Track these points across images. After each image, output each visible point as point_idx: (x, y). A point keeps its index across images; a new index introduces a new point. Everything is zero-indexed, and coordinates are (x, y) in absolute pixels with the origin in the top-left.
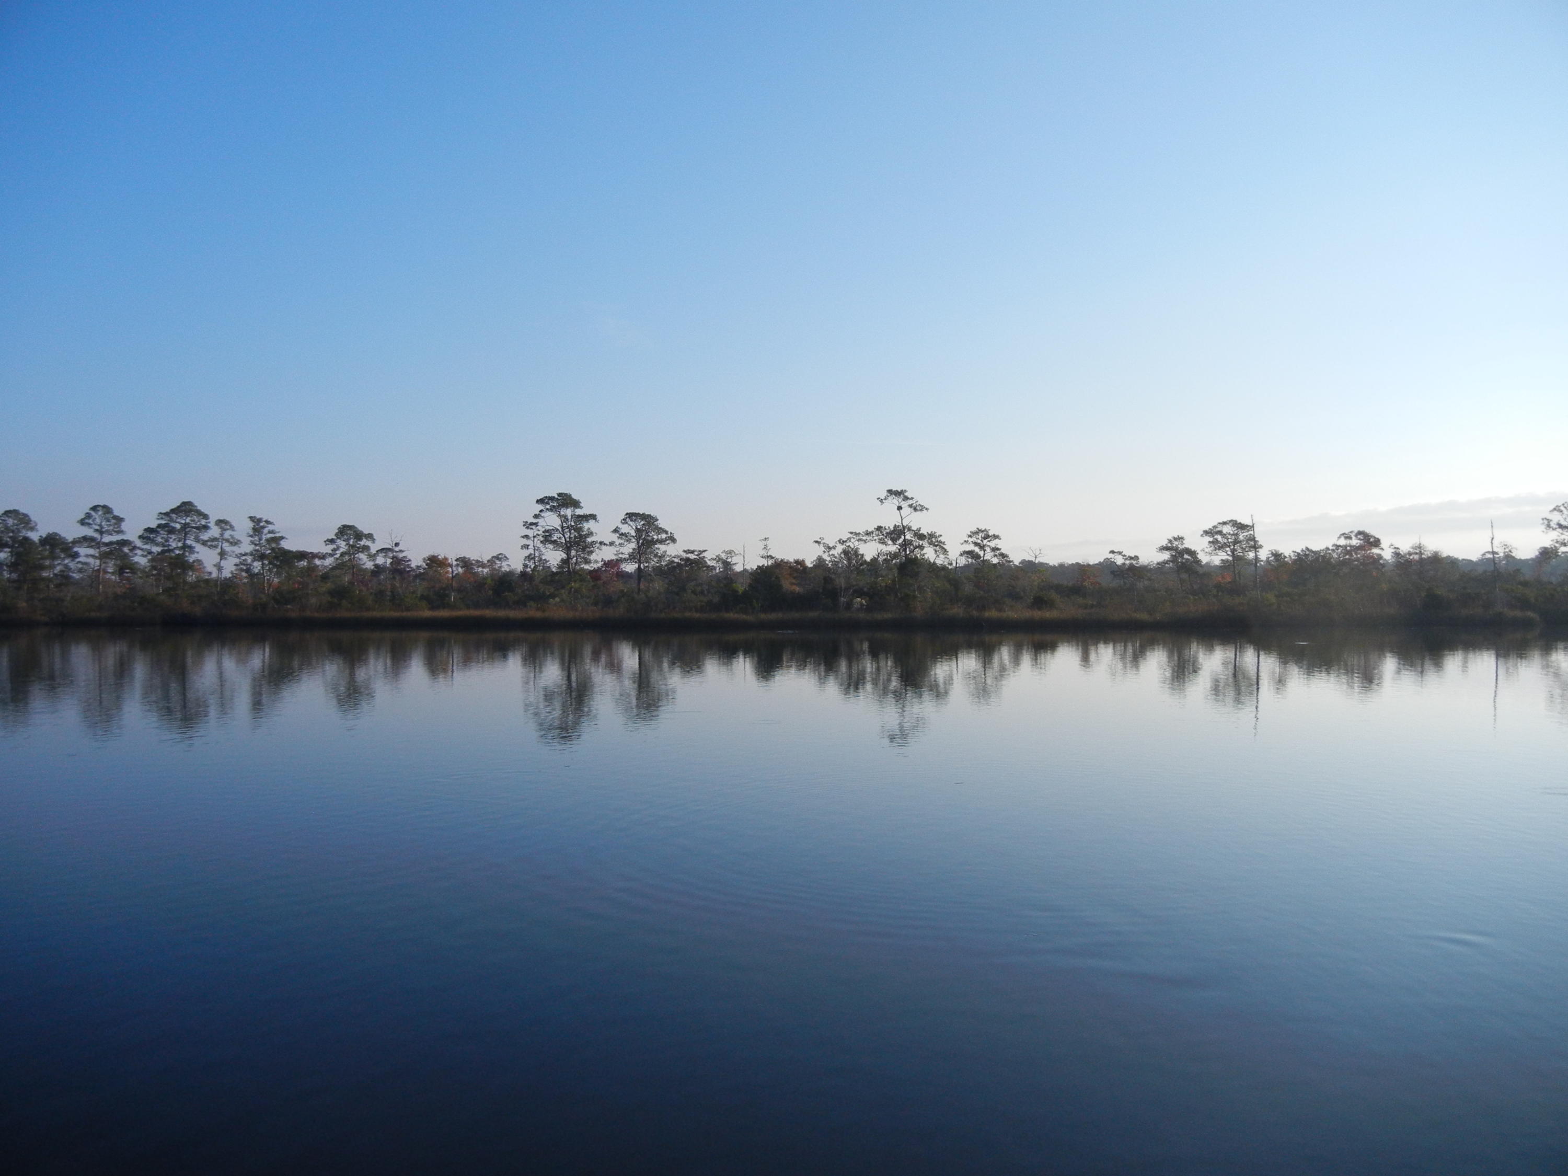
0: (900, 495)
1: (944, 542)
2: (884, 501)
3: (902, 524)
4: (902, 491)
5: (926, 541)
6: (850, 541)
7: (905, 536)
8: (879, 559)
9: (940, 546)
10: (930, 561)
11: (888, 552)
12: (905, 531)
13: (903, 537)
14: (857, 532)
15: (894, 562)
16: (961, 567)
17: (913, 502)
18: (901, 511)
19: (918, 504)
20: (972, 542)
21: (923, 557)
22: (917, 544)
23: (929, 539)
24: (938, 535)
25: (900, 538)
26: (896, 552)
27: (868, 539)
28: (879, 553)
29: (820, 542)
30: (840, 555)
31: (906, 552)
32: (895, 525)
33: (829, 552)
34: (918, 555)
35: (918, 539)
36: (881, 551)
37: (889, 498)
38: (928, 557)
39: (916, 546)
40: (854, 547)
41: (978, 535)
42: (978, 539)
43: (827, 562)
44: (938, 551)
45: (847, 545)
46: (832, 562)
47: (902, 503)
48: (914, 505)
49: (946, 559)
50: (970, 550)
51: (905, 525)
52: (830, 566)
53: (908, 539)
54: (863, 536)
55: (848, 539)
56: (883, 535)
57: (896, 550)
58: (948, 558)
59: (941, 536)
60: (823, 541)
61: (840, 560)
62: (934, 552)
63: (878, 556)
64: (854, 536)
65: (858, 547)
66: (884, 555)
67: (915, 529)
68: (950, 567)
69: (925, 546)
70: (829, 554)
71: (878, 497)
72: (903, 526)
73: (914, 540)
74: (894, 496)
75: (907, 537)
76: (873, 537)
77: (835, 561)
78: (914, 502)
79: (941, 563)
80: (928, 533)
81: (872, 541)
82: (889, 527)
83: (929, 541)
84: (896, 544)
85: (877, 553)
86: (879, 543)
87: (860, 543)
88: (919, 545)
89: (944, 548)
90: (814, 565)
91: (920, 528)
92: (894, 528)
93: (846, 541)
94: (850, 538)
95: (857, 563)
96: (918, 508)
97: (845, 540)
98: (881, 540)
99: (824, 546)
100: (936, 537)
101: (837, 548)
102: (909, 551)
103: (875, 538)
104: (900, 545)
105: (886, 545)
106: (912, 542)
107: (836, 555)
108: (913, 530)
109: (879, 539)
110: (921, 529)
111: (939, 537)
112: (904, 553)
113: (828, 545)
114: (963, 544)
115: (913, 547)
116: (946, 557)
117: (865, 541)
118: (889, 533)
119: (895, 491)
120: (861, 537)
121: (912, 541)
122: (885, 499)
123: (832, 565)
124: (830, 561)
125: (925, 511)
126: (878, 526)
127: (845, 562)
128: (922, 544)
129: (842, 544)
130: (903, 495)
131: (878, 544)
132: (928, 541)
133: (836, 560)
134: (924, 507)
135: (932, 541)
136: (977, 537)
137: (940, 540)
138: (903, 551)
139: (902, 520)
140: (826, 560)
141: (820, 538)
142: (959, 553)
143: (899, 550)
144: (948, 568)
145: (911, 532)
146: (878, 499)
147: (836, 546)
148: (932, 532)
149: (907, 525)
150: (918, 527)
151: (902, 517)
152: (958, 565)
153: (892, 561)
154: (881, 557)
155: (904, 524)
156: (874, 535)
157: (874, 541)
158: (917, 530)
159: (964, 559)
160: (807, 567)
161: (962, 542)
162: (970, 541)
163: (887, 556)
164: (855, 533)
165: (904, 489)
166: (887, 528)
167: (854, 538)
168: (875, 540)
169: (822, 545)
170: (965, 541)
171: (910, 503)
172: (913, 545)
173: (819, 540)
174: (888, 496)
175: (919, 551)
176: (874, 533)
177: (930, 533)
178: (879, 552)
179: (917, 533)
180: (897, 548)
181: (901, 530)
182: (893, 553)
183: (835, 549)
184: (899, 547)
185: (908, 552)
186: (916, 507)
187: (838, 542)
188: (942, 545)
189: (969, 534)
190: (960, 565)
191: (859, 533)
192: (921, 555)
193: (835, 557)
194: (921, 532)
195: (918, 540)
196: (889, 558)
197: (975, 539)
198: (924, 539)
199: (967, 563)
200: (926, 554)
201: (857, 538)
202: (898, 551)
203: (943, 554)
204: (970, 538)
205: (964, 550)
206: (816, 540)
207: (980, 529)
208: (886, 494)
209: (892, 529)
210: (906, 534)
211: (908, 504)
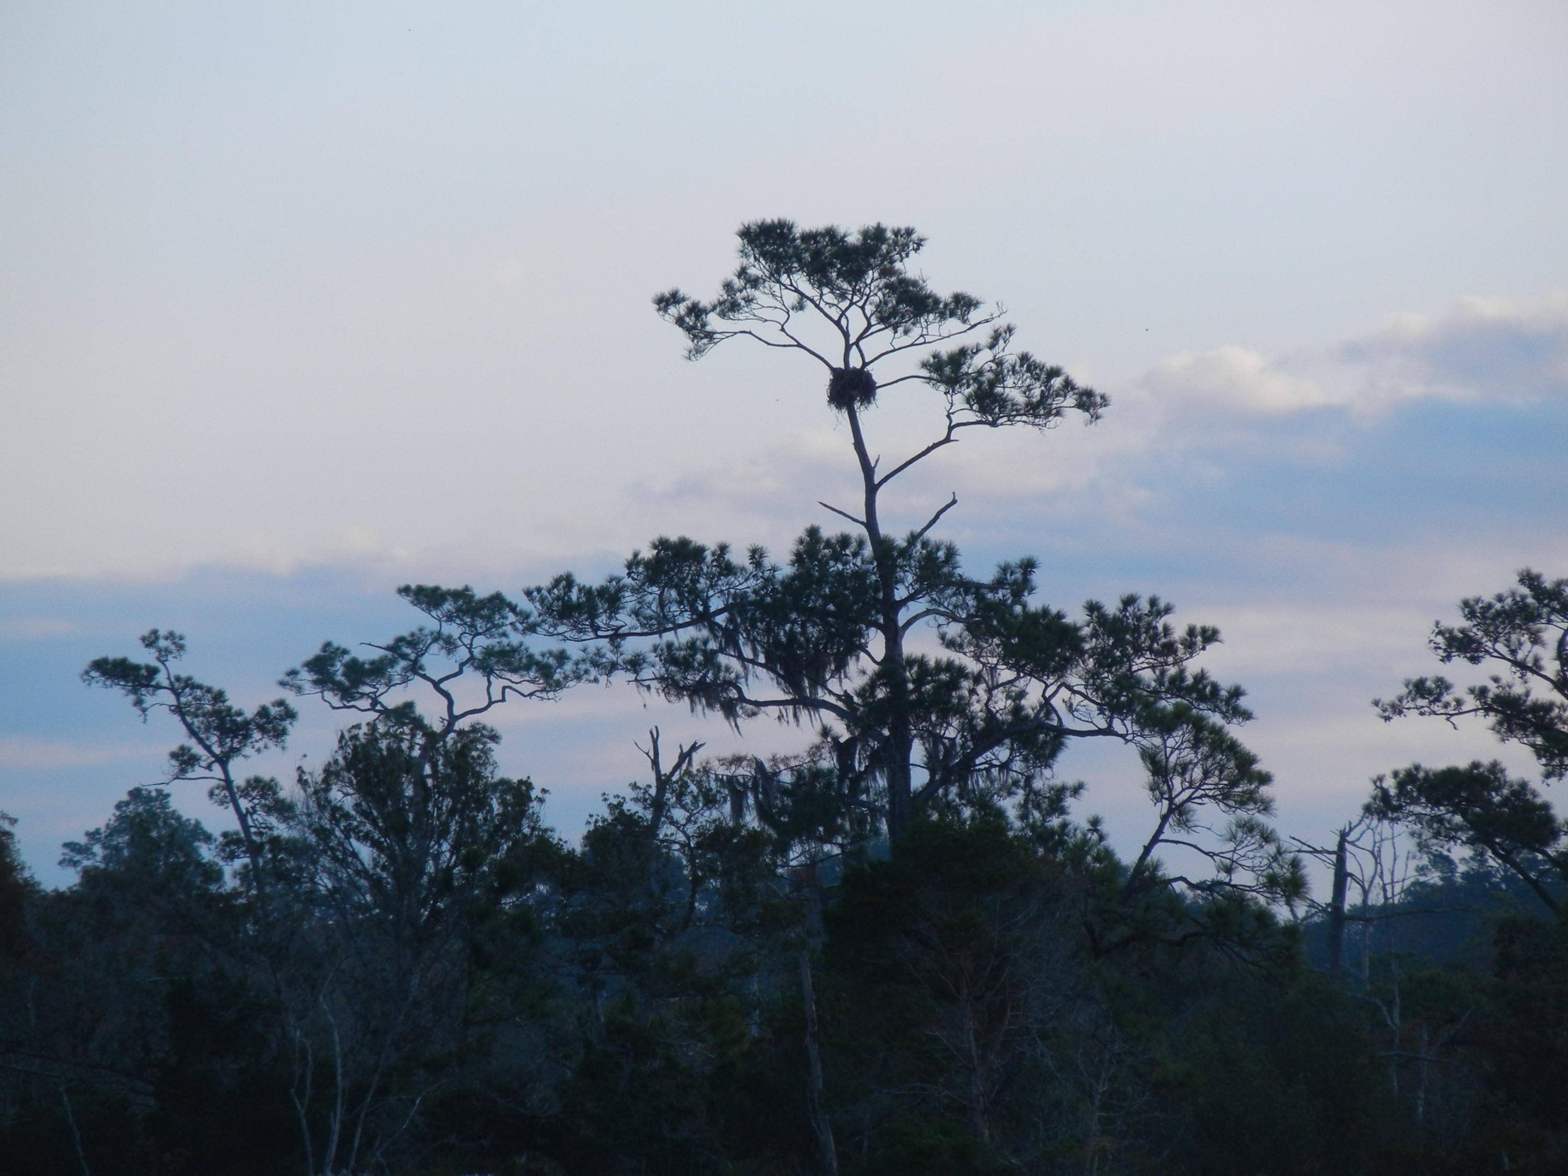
0: (855, 275)
1: (1237, 693)
2: (714, 322)
3: (871, 523)
4: (876, 236)
5: (1074, 679)
6: (415, 668)
7: (893, 636)
8: (666, 830)
9: (1199, 724)
10: (1107, 856)
11: (744, 771)
12: (900, 593)
13: (876, 643)
14: (481, 592)
15: (796, 855)
16: (1387, 913)
17: (968, 340)
18: (865, 414)
19: (1010, 352)
20: (1482, 693)
21: (1055, 822)
22: (1001, 703)
23: (1104, 659)
24: (1179, 633)
25: (855, 647)
26: (817, 774)
27: (574, 650)
28: (663, 782)
29: (153, 671)
30: (320, 794)
31: (901, 771)
32: (813, 532)
33: (223, 760)
34: (1010, 806)
35: (1012, 657)
36: (685, 757)
37: (759, 295)
38: (1095, 823)
39: (990, 716)
40: (453, 719)
41: (1536, 640)
42: (1536, 668)
43: (207, 853)
44: (1184, 769)
45: (392, 698)
46: (255, 850)
47: (871, 346)
48: (982, 360)
49: (1253, 841)
50: (1463, 764)
51: (900, 538)
52: (230, 882)
53: (921, 662)
54: (532, 629)
55: (394, 648)
56: (704, 618)
57: (815, 751)
58: (1267, 837)
59: (1210, 636)
60: (178, 667)
61: (323, 834)
62: (1144, 775)
63: (658, 805)
64: (453, 629)
65: (487, 719)
66: (710, 800)
67: (985, 574)
68: (1282, 913)
69: (1069, 723)
70: (228, 783)
71: (666, 290)
72: (883, 547)
73: (973, 666)
74: (801, 281)
75: (912, 646)
76: (616, 636)
77: (275, 842)
78: (982, 335)
79: (1206, 871)
80: (1093, 608)
81: (613, 667)
82: (757, 555)
83: (1108, 678)
84: (815, 705)
85: (648, 778)
86: (671, 686)
87: (497, 684)
88: (1017, 710)
89: (1233, 748)
90: (89, 876)
91: (1028, 566)
92: (799, 559)
93: (378, 670)
94: (413, 642)
95: (471, 862)
96: (1012, 390)
97: (367, 655)
98: (685, 664)
99: (179, 710)
100: (1169, 649)
101: (295, 732)
102: (932, 764)
103: (631, 646)
104: (848, 712)
105: (729, 709)
106: (953, 685)
107: (289, 790)
108: (966, 586)
109: (670, 656)
110: (1036, 577)
111: (1190, 646)
112: (882, 782)
113: (219, 697)
114: (1397, 709)
115: (968, 725)
116: (1249, 828)
117: (546, 671)
118: (759, 604)
119: (808, 237)
120: (515, 638)
121: (959, 673)
122: (729, 307)
123: (244, 875)
124: (231, 845)
125: (1074, 417)
126: (662, 545)
127: (366, 852)
128: (1046, 705)
129: (347, 694)
130: (886, 272)
131: (657, 699)
132: (1092, 676)
133: (282, 830)
134: (1068, 385)
135: (1129, 682)
136: (1526, 652)
137: (1200, 678)
138: (876, 760)
139: (872, 489)
140: (198, 833)
141: (150, 640)
142: (1366, 793)
143: (844, 751)
144: (1264, 918)
145: (951, 599)
146: (666, 302)
147: (290, 715)
148: (1129, 601)
149: (913, 539)
150: (1014, 558)
151: (868, 469)
152: (1353, 897)
153: (782, 848)
154: (679, 814)
155: (884, 529)
156: (625, 619)
157: (621, 677)
158: (999, 583)
159: (1407, 845)
160: (30, 887)
161: (1389, 697)
162: (1459, 690)
163: (738, 811)
164: (462, 595)
165: (891, 223)
166: (739, 557)
167: (450, 645)
168: (635, 664)
169: (169, 698)
170: (1419, 688)
171: (946, 348)
172: (961, 709)
173: (143, 657)
174: (754, 283)
175: (1018, 765)
176: (629, 600)
177: (1112, 608)
178: (667, 764)
179: (1001, 608)
180: (825, 732)
181: (860, 576)
182: (786, 778)
183: (279, 734)
184: (842, 731)
185: (919, 778)
186: (999, 377)
187: (306, 677)
188: (1216, 719)
189: (1457, 622)
190: (1376, 899)
191: (497, 602)
192: (1032, 799)
193: (283, 809)
194: (1034, 602)
195: (1006, 675)
196: (752, 820)
197: (1505, 670)
198: (1060, 670)
199: (1434, 877)
200: (1077, 790)
201: (481, 642)
202: (828, 762)
203: (1224, 797)
204: (1460, 663)
205: (1403, 765)
206: (114, 654)
207: (1548, 582)
208: (736, 263)
209: (786, 570)
210: (903, 617)
211: (924, 353)
